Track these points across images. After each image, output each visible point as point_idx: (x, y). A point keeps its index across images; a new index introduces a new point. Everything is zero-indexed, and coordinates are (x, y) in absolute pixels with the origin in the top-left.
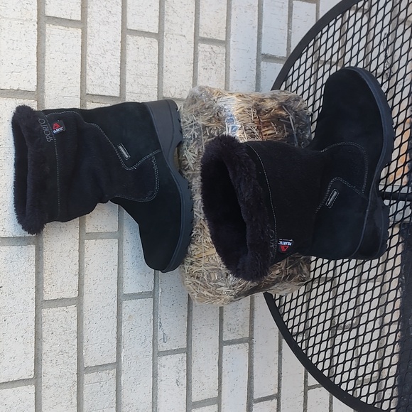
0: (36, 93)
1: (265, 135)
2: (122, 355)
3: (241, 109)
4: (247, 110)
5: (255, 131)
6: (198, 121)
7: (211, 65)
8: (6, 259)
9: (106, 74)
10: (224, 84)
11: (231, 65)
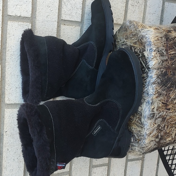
0: (31, 18)
1: (170, 55)
2: (73, 167)
3: (156, 38)
4: (160, 39)
5: (164, 52)
6: (127, 43)
7: (136, 3)
8: (9, 116)
9: (74, 8)
10: (142, 15)
11: (148, 4)
